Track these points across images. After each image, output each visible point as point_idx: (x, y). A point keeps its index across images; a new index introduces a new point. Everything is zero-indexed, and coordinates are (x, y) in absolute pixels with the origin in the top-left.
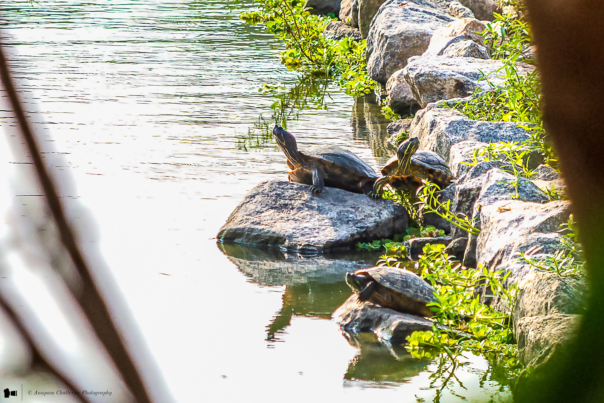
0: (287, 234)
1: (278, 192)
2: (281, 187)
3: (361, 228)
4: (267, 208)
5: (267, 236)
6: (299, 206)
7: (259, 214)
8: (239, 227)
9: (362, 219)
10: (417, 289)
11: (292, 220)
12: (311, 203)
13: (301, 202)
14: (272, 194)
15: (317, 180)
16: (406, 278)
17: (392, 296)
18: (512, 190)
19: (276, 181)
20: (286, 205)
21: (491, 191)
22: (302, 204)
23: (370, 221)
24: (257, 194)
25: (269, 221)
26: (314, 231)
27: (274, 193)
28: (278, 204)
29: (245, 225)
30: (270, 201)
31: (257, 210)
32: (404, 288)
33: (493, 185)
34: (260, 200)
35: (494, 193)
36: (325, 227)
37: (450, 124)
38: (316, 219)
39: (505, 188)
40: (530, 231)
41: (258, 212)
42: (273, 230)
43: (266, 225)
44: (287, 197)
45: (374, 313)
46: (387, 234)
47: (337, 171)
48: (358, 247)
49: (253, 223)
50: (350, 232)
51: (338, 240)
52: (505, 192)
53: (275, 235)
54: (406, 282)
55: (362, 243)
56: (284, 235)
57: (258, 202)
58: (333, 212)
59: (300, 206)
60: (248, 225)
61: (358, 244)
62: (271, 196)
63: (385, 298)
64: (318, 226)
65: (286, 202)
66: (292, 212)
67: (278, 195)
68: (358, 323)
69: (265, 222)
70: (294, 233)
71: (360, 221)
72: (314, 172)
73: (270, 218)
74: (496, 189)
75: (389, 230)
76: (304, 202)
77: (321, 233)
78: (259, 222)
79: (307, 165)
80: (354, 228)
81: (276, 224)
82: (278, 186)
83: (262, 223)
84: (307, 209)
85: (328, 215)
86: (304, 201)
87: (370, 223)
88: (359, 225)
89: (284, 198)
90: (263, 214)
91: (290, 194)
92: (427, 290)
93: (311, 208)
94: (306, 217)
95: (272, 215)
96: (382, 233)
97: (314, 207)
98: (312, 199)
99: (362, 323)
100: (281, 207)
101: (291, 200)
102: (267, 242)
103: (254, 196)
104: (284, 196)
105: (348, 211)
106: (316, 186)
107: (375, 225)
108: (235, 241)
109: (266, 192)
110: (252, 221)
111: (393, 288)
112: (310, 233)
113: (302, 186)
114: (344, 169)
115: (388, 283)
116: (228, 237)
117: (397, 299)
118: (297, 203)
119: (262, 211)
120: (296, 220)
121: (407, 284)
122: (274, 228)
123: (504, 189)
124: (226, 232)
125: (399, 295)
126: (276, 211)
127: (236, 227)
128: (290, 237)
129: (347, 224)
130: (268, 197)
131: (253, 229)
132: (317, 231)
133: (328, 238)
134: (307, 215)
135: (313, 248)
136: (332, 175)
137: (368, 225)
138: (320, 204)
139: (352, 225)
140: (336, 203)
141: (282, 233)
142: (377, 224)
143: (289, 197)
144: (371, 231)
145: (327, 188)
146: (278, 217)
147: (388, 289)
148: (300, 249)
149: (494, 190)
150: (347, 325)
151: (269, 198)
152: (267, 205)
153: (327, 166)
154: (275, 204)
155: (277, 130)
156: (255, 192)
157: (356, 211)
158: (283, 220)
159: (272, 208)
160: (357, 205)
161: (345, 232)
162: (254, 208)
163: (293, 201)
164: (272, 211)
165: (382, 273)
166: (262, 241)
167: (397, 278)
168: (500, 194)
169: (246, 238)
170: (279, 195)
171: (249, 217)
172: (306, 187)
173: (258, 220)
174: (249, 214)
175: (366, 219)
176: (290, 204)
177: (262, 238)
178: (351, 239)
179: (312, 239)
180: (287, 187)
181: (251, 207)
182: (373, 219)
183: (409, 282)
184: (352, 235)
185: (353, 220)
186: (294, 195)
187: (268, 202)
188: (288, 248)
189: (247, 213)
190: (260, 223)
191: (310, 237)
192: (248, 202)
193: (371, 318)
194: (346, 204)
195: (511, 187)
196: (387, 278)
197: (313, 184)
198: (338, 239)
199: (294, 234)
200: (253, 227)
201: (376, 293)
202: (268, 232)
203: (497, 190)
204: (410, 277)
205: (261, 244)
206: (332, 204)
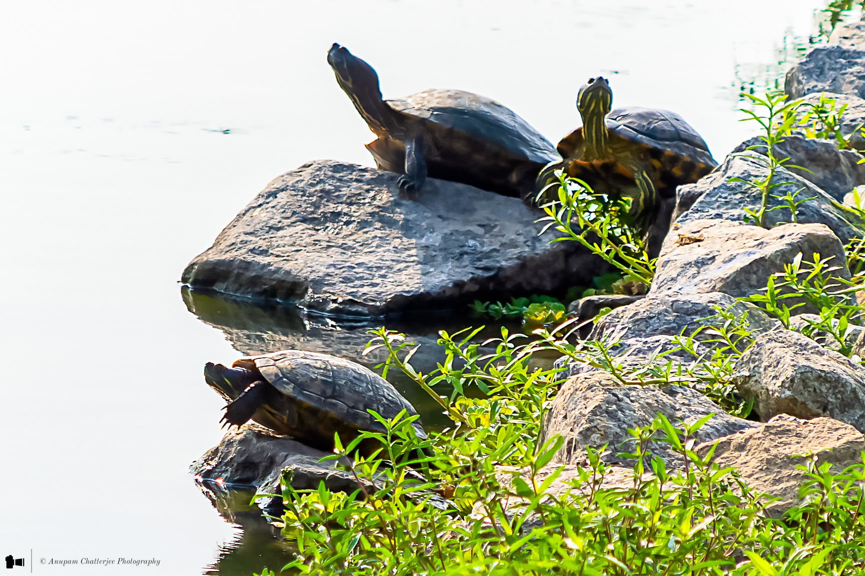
0: (312, 277)
1: (327, 187)
2: (338, 175)
3: (486, 269)
4: (294, 219)
5: (273, 280)
6: (362, 217)
7: (272, 231)
8: (223, 257)
9: (495, 250)
10: (356, 402)
11: (339, 247)
12: (393, 212)
13: (370, 210)
14: (313, 190)
15: (412, 164)
16: (334, 377)
17: (300, 415)
18: (756, 199)
19: (329, 163)
20: (336, 215)
21: (714, 199)
22: (372, 214)
23: (509, 256)
24: (283, 190)
25: (287, 248)
26: (377, 274)
27: (318, 188)
28: (320, 211)
29: (236, 253)
30: (304, 206)
31: (271, 223)
32: (327, 398)
33: (720, 187)
34: (283, 202)
35: (717, 204)
36: (406, 264)
37: (810, 55)
38: (391, 248)
39: (743, 193)
40: (715, 287)
41: (271, 228)
42: (287, 267)
43: (277, 256)
44: (345, 198)
45: (263, 451)
46: (548, 285)
47: (459, 146)
48: (472, 310)
49: (252, 251)
50: (455, 278)
51: (422, 294)
52: (741, 202)
53: (290, 279)
54: (333, 384)
55: (483, 302)
56: (306, 278)
57: (278, 207)
58: (435, 234)
59: (366, 218)
60: (241, 254)
61: (473, 303)
62: (311, 195)
63: (285, 418)
64: (388, 263)
65: (339, 209)
66: (347, 230)
67: (326, 194)
68: (230, 469)
69: (278, 249)
70: (328, 275)
71: (487, 255)
72: (409, 147)
73: (291, 242)
74: (724, 195)
75: (554, 275)
76: (377, 210)
77: (391, 278)
78: (264, 248)
79: (402, 131)
80: (470, 269)
81: (298, 255)
82: (330, 173)
83: (271, 251)
84: (378, 225)
85: (423, 241)
86: (379, 207)
87: (506, 261)
88: (484, 263)
89: (338, 200)
90: (280, 233)
91: (353, 191)
92: (383, 405)
93: (389, 223)
94: (370, 241)
95: (299, 234)
96: (535, 281)
97: (396, 222)
98: (396, 204)
99: (237, 470)
100: (326, 218)
101: (351, 204)
102: (272, 292)
103: (273, 194)
104: (338, 196)
105: (468, 234)
106: (411, 177)
107: (517, 264)
108: (215, 288)
109: (301, 185)
110: (252, 247)
111: (300, 398)
112: (366, 276)
113: (383, 175)
114: (475, 143)
115: (292, 385)
116: (200, 278)
117: (311, 422)
118: (360, 213)
119: (280, 225)
120: (344, 248)
121: (334, 390)
122: (291, 263)
123: (739, 196)
124: (196, 267)
125: (314, 412)
126: (311, 226)
127: (217, 258)
128: (318, 284)
129: (458, 260)
130: (302, 196)
131: (249, 263)
132: (383, 272)
133: (399, 289)
134: (376, 237)
135: (360, 309)
136: (447, 153)
137: (503, 263)
138: (411, 217)
139: (467, 263)
140: (451, 215)
141: (305, 273)
142: (524, 264)
143: (349, 197)
144: (508, 278)
145: (438, 182)
146: (308, 240)
147: (291, 400)
148: (332, 311)
149: (720, 197)
150: (208, 474)
151: (304, 198)
152: (294, 213)
153: (437, 135)
154: (313, 213)
155: (334, 54)
156: (279, 185)
157: (486, 233)
158: (317, 247)
159: (304, 220)
160: (496, 220)
161: (443, 277)
162: (266, 219)
163: (354, 208)
164: (302, 226)
165: (285, 364)
166: (265, 290)
167: (313, 376)
168: (729, 206)
169: (235, 282)
170: (328, 193)
171: (250, 238)
172: (392, 179)
173: (264, 244)
174: (252, 231)
175: (501, 251)
176: (346, 214)
177: (265, 285)
178: (456, 292)
179: (365, 289)
180: (350, 177)
181: (262, 215)
182: (517, 251)
183: (339, 385)
184: (459, 285)
185: (474, 251)
186: (360, 194)
187: (300, 206)
188: (310, 306)
189: (249, 229)
190: (267, 251)
191: (362, 286)
192: (260, 205)
193: (256, 460)
194: (471, 218)
195: (755, 191)
196: (290, 376)
197: (404, 172)
198: (422, 290)
199: (327, 278)
200: (250, 258)
201: (267, 407)
202: (278, 270)
203: (725, 198)
204: (346, 374)
205: (262, 298)
206: (440, 217)
